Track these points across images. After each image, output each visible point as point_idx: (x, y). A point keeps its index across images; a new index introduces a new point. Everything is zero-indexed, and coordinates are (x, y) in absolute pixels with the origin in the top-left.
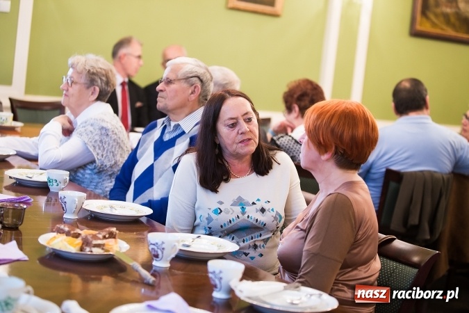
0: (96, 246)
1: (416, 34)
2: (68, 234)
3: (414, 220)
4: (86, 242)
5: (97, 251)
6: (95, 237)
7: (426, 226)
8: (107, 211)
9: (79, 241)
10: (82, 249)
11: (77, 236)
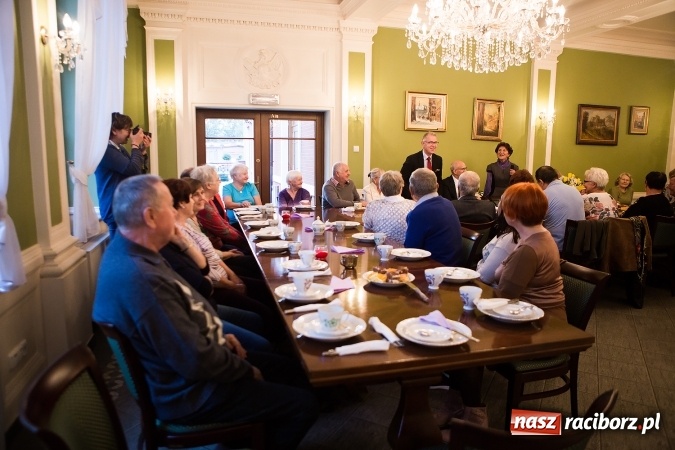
0: (396, 279)
1: (579, 143)
2: (379, 272)
3: (587, 248)
4: (389, 277)
5: (395, 282)
6: (394, 274)
7: (595, 251)
8: (406, 255)
9: (385, 276)
10: (387, 281)
11: (384, 273)
